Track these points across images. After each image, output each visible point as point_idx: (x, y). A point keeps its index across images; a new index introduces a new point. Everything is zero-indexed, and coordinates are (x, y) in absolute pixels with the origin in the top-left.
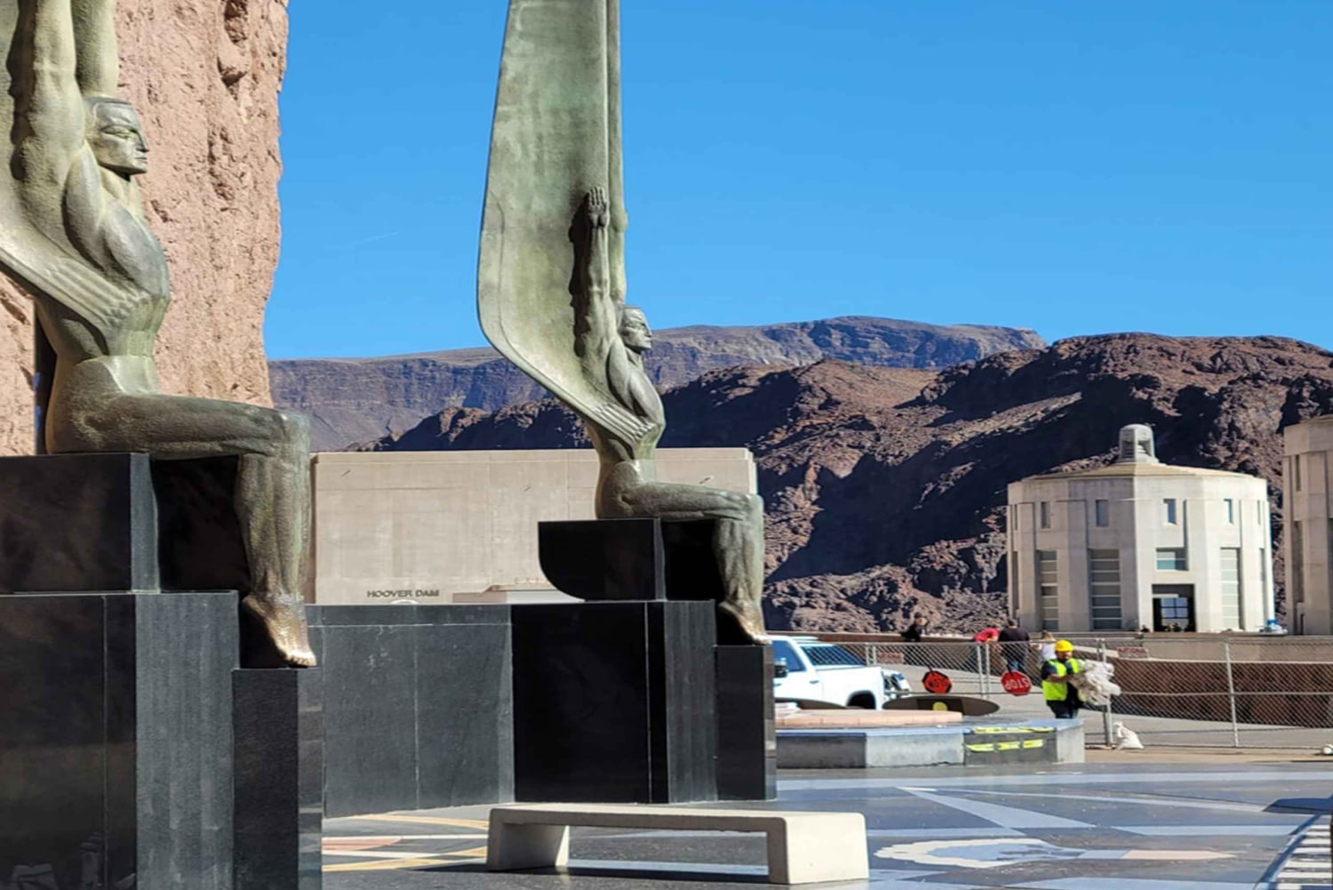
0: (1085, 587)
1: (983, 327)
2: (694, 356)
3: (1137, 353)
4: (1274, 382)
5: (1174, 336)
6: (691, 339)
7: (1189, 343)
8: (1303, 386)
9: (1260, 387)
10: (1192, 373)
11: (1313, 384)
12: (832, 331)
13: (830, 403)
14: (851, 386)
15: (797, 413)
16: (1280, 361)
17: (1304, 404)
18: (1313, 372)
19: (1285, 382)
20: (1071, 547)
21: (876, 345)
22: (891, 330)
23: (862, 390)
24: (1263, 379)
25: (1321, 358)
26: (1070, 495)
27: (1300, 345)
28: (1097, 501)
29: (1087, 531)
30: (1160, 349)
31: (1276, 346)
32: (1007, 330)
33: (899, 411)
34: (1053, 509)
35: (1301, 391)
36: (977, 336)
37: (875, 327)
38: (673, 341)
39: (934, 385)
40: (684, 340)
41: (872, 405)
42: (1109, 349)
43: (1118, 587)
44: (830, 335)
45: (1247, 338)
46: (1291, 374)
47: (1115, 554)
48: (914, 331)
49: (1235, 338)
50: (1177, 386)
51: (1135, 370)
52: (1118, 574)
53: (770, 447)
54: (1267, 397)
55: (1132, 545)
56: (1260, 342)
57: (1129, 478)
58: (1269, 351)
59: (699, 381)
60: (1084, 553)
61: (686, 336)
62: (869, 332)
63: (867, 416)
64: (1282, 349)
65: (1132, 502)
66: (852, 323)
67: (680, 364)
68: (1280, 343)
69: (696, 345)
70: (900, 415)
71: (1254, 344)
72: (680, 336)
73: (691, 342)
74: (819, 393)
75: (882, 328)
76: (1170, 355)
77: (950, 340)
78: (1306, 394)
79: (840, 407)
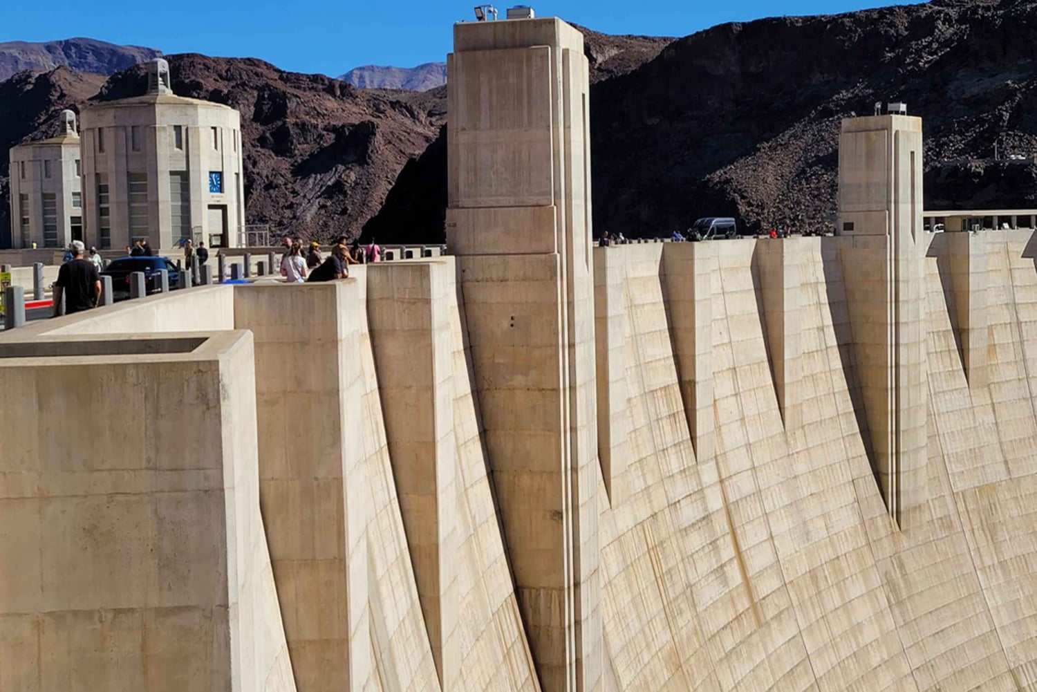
0: (41, 218)
1: (138, 48)
2: (16, 62)
3: (194, 66)
4: (251, 88)
5: (210, 56)
6: (15, 50)
7: (216, 61)
8: (265, 90)
9: (245, 90)
10: (217, 81)
11: (270, 90)
12: (72, 47)
13: (62, 96)
14: (70, 84)
15: (50, 103)
16: (256, 74)
17: (266, 102)
18: (270, 82)
19: (257, 88)
20: (35, 192)
21: (91, 58)
22: (97, 48)
23: (75, 88)
24: (247, 85)
25: (276, 73)
26: (34, 157)
27: (266, 64)
28: (46, 161)
29: (42, 181)
30: (204, 65)
31: (255, 64)
32: (149, 49)
33: (91, 102)
34: (28, 166)
35: (264, 94)
36: (136, 54)
37: (90, 45)
38: (5, 51)
39: (106, 85)
40: (12, 51)
41: (80, 98)
42: (182, 63)
43: (55, 219)
44: (71, 50)
45: (241, 59)
46: (260, 83)
47: (54, 195)
48: (107, 49)
49: (236, 59)
50: (211, 89)
51: (193, 78)
52: (55, 210)
53: (40, 124)
54: (249, 97)
55: (61, 190)
56: (247, 62)
57: (59, 145)
58: (252, 68)
59: (11, 79)
60: (40, 195)
61: (13, 48)
62: (87, 48)
63: (77, 104)
64: (258, 67)
65: (61, 162)
66: (80, 42)
67: (9, 67)
68: (256, 62)
69: (17, 55)
70: (91, 105)
71: (245, 63)
72: (9, 48)
73: (15, 52)
74: (58, 89)
75: (93, 46)
76: (209, 68)
77: (123, 55)
78: (266, 96)
79: (66, 98)
